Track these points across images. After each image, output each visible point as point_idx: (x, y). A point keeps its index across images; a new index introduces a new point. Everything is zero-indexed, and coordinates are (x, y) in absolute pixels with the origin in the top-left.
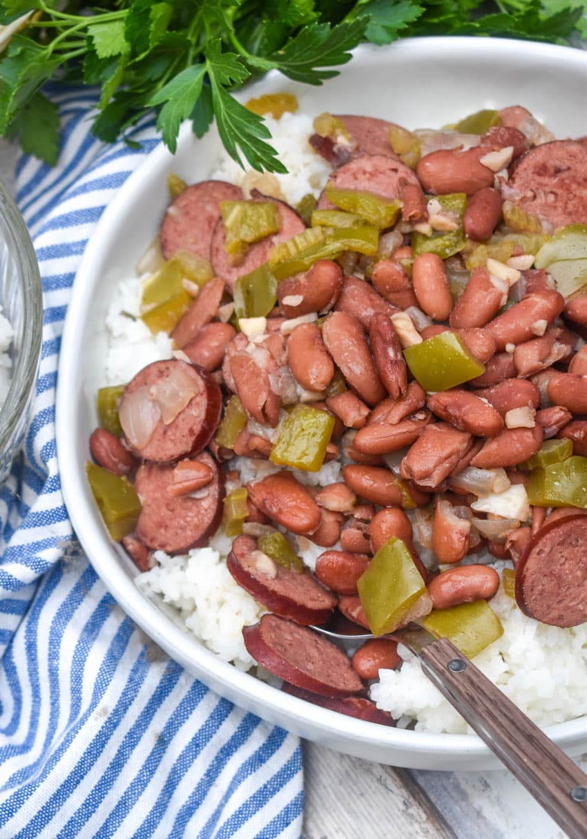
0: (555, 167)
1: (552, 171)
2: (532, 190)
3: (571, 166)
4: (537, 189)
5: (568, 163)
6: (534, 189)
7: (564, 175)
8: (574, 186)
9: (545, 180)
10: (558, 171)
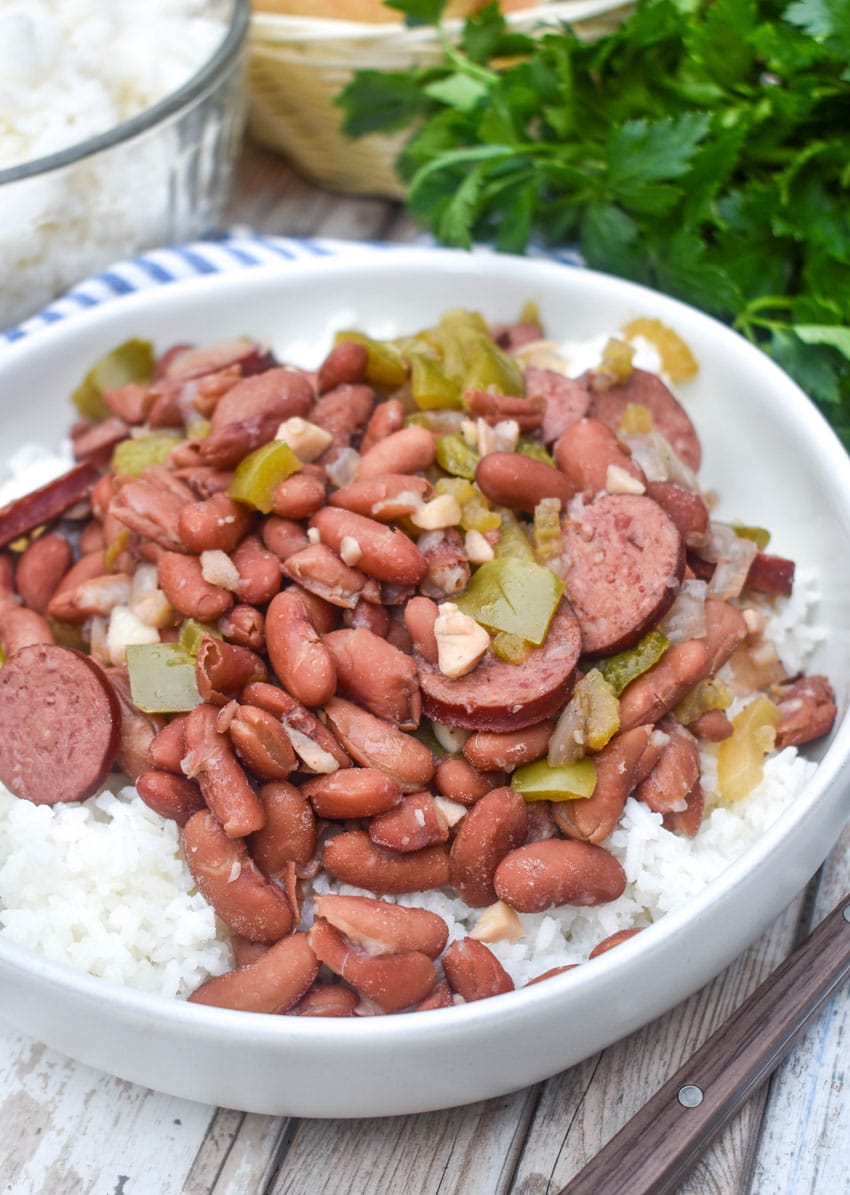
0: (633, 533)
1: (627, 533)
2: (595, 529)
3: (645, 549)
4: (600, 536)
5: (646, 544)
6: (598, 531)
7: (631, 550)
8: (625, 571)
9: (614, 536)
10: (631, 540)
